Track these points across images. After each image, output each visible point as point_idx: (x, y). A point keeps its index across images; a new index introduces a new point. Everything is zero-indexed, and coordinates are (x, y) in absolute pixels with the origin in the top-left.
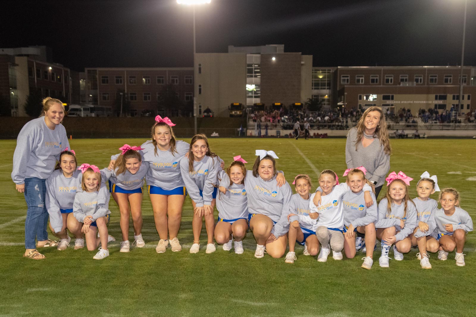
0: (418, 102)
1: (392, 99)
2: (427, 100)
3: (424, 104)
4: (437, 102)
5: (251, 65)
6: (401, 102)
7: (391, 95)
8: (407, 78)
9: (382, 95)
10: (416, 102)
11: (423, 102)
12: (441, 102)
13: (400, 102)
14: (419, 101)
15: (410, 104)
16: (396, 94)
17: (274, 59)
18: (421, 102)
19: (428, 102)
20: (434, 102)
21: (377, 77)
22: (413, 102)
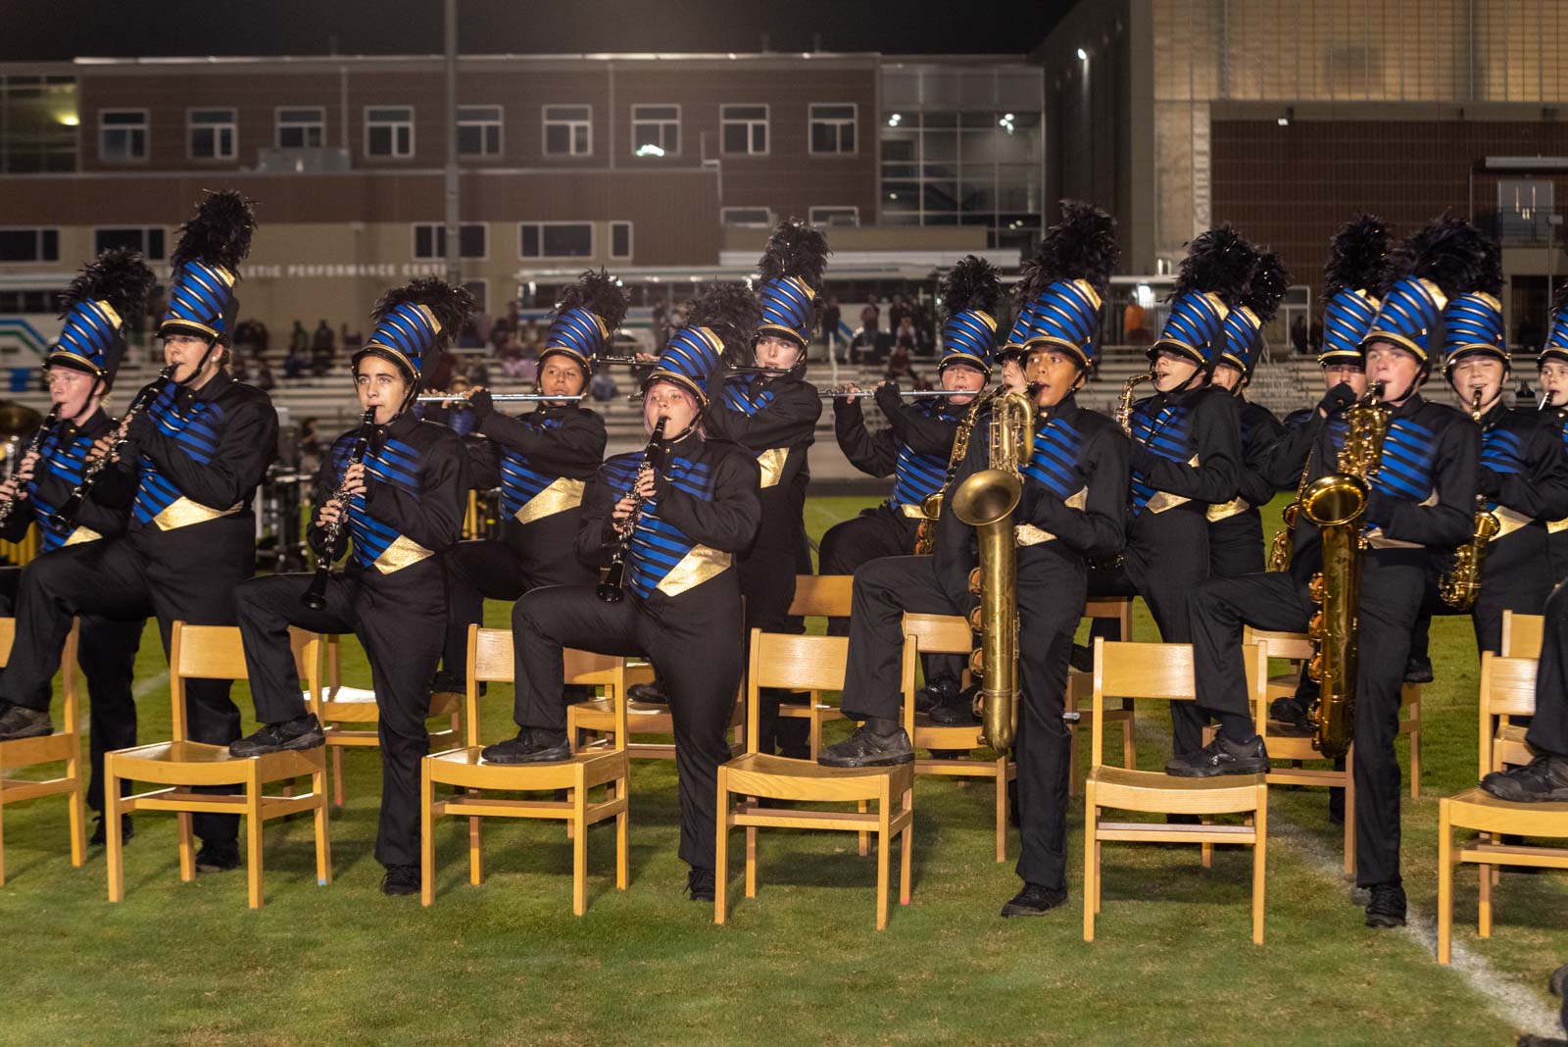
0: (311, 270)
2: (368, 254)
3: (346, 278)
8: (499, 123)
10: (301, 271)
11: (340, 270)
14: (315, 263)
15: (266, 281)
18: (330, 270)
19: (372, 270)
20: (411, 270)
21: (315, 117)
22: (284, 271)
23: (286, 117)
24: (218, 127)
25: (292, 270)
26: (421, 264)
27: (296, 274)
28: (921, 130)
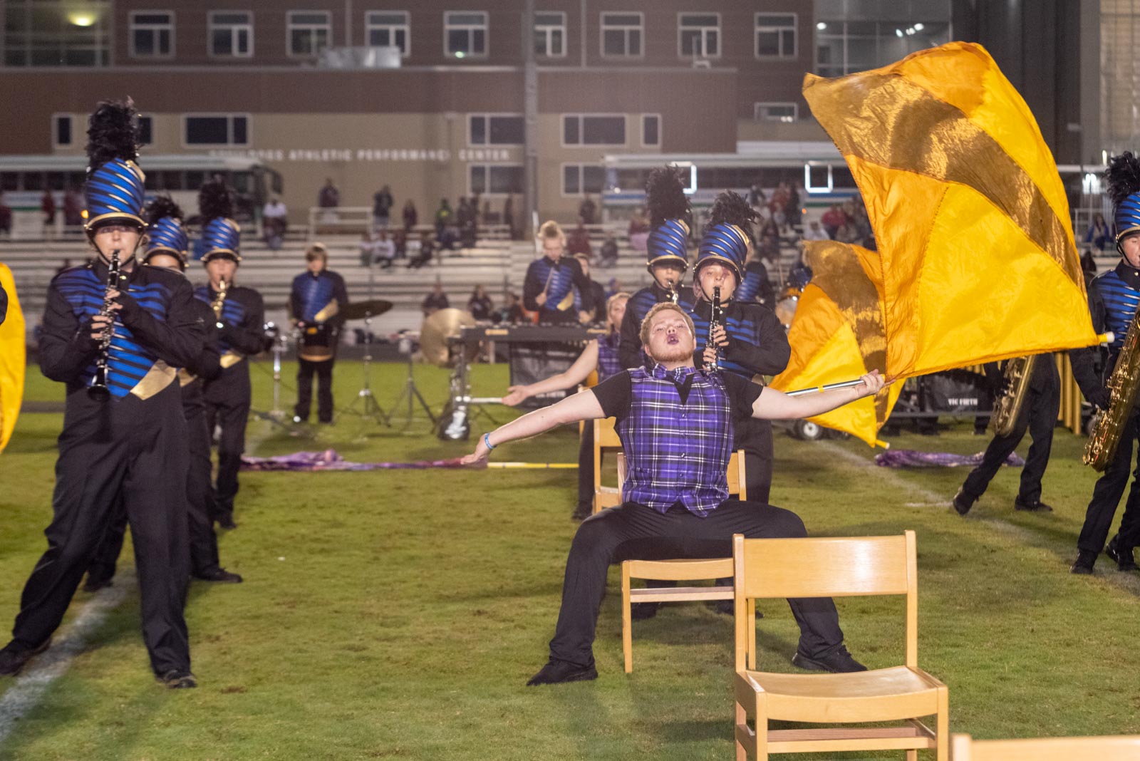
0: (378, 155)
1: (241, 137)
2: (430, 143)
3: (409, 162)
4: (480, 155)
6: (286, 154)
7: (230, 116)
9: (181, 120)
10: (369, 155)
11: (404, 154)
12: (502, 155)
13: (279, 155)
14: (382, 148)
15: (337, 164)
16: (257, 110)
18: (395, 155)
19: (432, 155)
20: (466, 155)
21: (322, 20)
22: (354, 155)
23: (296, 20)
24: (236, 28)
25: (361, 154)
26: (475, 150)
27: (365, 158)
28: (845, 37)
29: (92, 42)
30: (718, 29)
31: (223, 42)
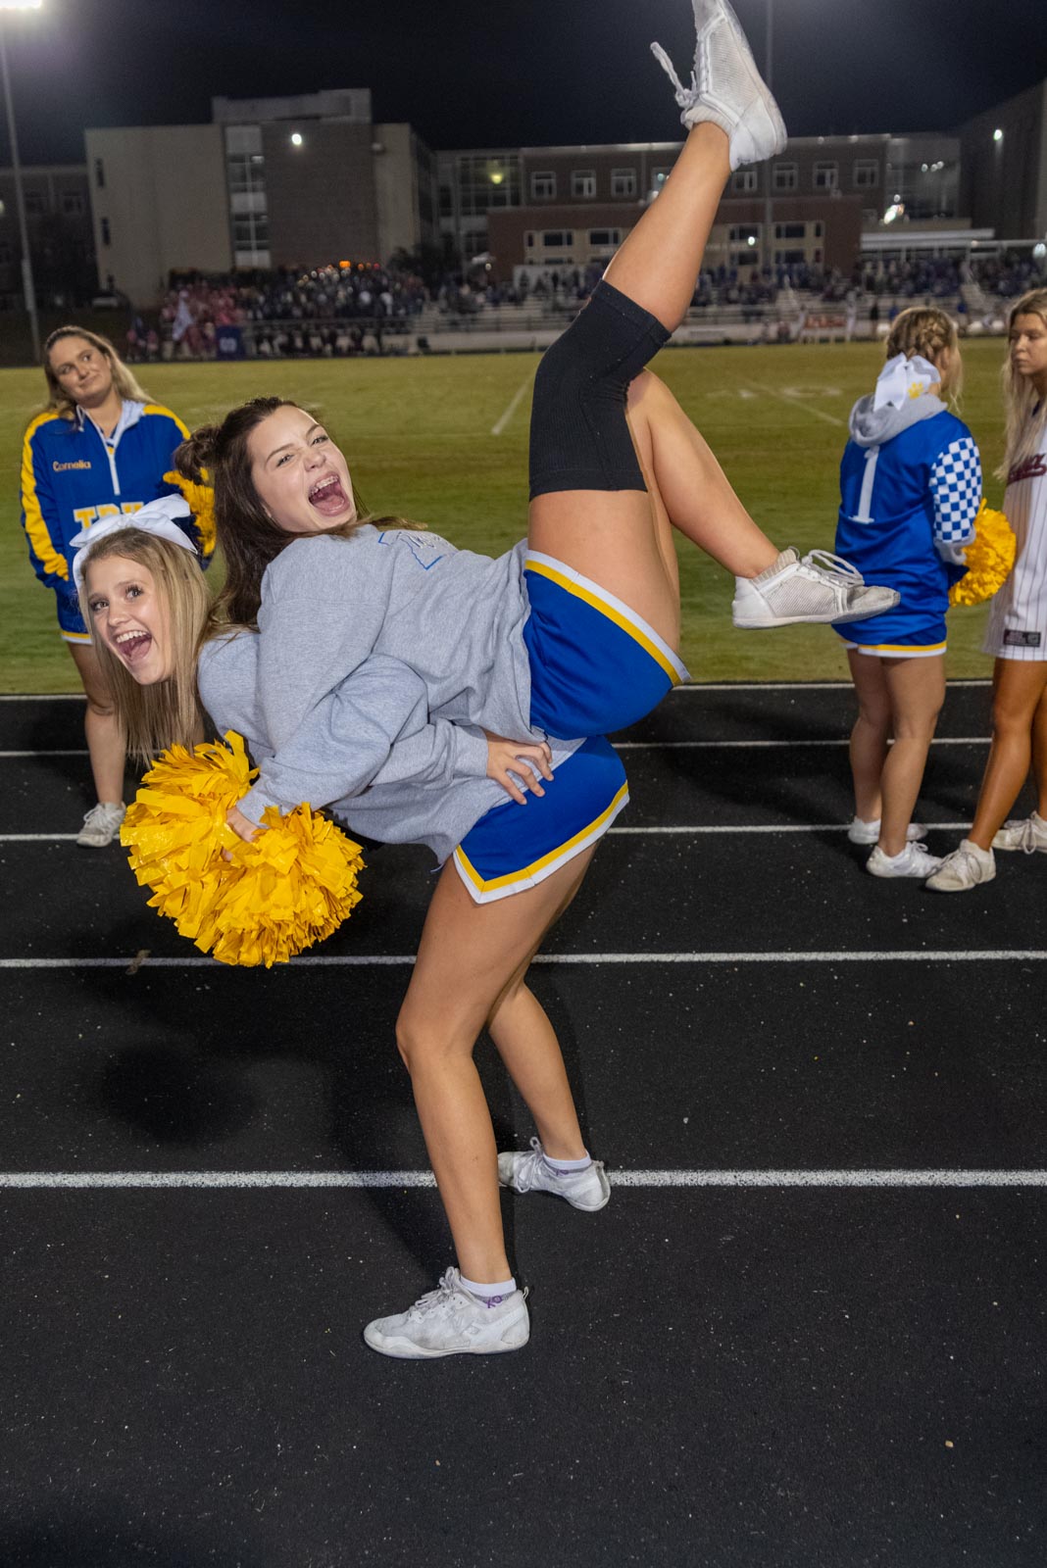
4: (734, 247)
5: (239, 159)
7: (611, 230)
17: (297, 139)
28: (901, 172)
29: (504, 189)
30: (835, 171)
31: (580, 188)
